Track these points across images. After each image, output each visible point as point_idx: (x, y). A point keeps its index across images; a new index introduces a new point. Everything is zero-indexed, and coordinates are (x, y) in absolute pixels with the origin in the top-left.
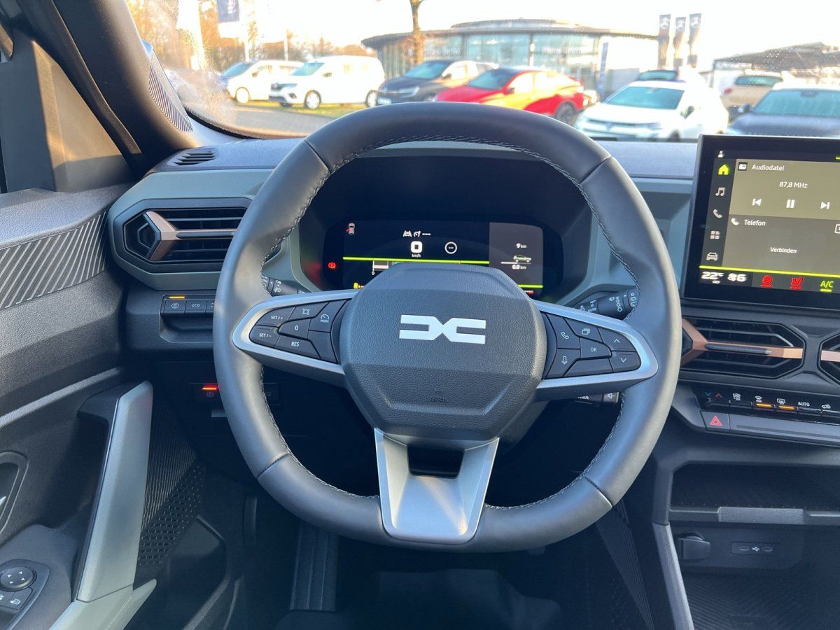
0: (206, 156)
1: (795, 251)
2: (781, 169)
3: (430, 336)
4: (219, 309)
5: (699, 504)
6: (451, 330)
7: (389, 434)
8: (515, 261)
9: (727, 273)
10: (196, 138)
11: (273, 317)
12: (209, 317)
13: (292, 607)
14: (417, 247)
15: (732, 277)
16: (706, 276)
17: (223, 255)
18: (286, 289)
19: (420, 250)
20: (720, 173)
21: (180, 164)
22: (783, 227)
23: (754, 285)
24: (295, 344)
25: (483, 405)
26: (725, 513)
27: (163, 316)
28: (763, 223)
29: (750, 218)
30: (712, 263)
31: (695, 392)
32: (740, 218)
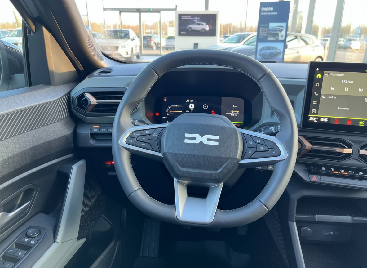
0: (109, 71)
1: (348, 109)
2: (343, 75)
3: (196, 142)
4: (114, 130)
5: (308, 214)
7: (180, 180)
8: (232, 112)
9: (320, 118)
10: (105, 63)
11: (135, 134)
12: (110, 134)
13: (141, 255)
14: (192, 106)
15: (322, 120)
16: (311, 119)
17: (116, 110)
18: (140, 123)
19: (193, 107)
20: (317, 77)
21: (98, 74)
22: (342, 99)
23: (331, 123)
24: (143, 144)
25: (217, 169)
26: (319, 217)
27: (91, 134)
28: (335, 98)
29: (331, 95)
30: (314, 114)
31: (306, 166)
32: (325, 95)
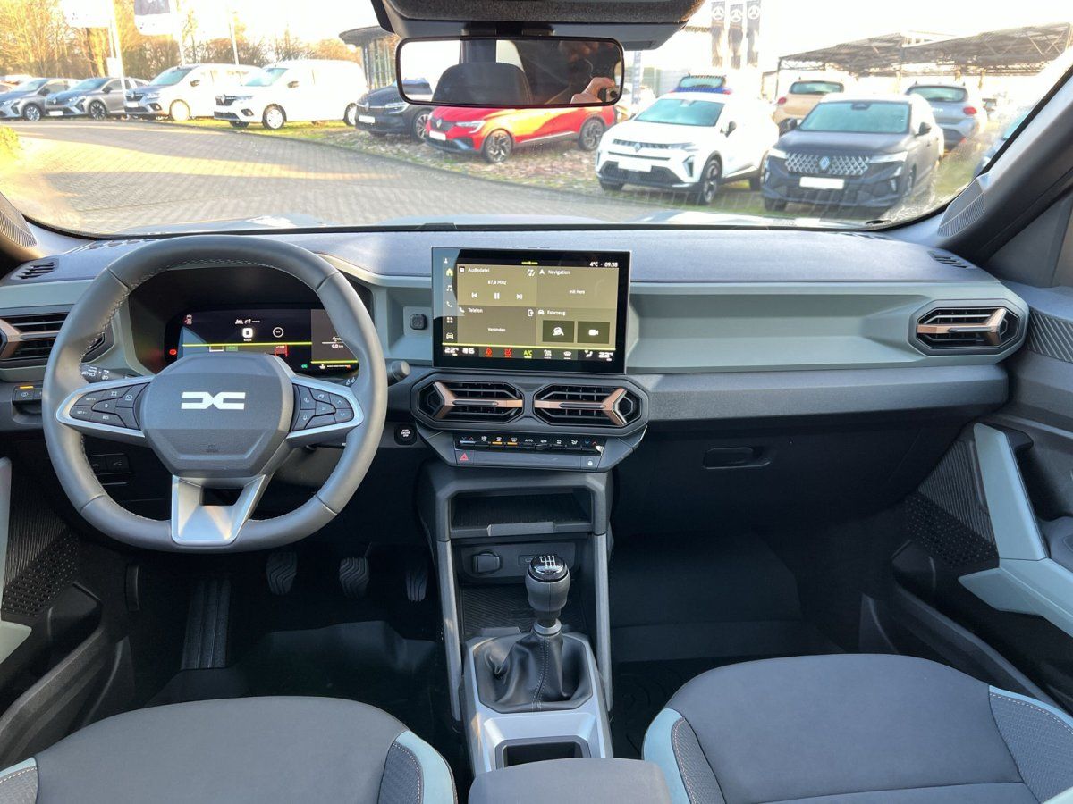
0: (49, 266)
1: (504, 330)
2: (488, 271)
3: (203, 406)
4: (46, 396)
6: (219, 401)
7: (185, 478)
8: (333, 341)
9: (461, 348)
10: (41, 248)
11: (88, 399)
12: (38, 403)
13: (183, 667)
14: (248, 333)
15: (465, 351)
16: (447, 351)
17: (48, 352)
18: (112, 376)
19: (251, 335)
20: (448, 274)
21: (23, 277)
22: (494, 314)
23: (481, 355)
24: (105, 417)
25: (244, 451)
26: (491, 530)
27: (15, 403)
28: (481, 311)
29: (475, 307)
30: (450, 340)
31: (454, 437)
32: (465, 307)
